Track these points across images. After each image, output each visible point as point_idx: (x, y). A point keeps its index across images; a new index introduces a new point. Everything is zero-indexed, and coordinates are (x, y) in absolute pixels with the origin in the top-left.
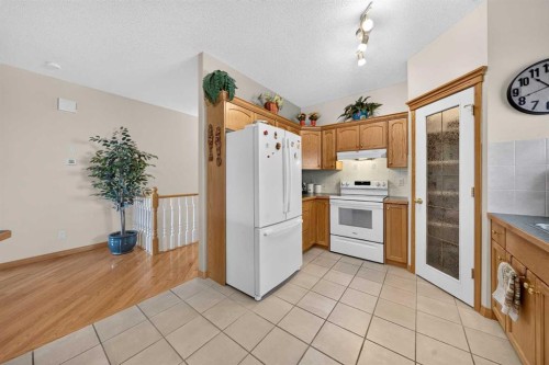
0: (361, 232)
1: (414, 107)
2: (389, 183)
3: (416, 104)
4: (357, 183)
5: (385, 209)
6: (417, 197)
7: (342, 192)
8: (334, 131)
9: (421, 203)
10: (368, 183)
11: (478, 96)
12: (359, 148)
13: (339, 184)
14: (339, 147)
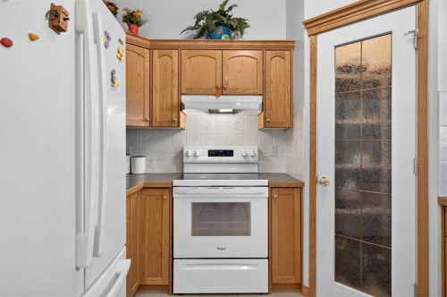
0: (232, 244)
1: (315, 30)
2: (260, 151)
3: (319, 25)
4: (212, 153)
5: (270, 199)
6: (320, 175)
7: (187, 169)
8: (175, 53)
9: (325, 184)
10: (230, 153)
11: (423, 20)
12: (220, 90)
13: (181, 155)
14: (185, 85)
